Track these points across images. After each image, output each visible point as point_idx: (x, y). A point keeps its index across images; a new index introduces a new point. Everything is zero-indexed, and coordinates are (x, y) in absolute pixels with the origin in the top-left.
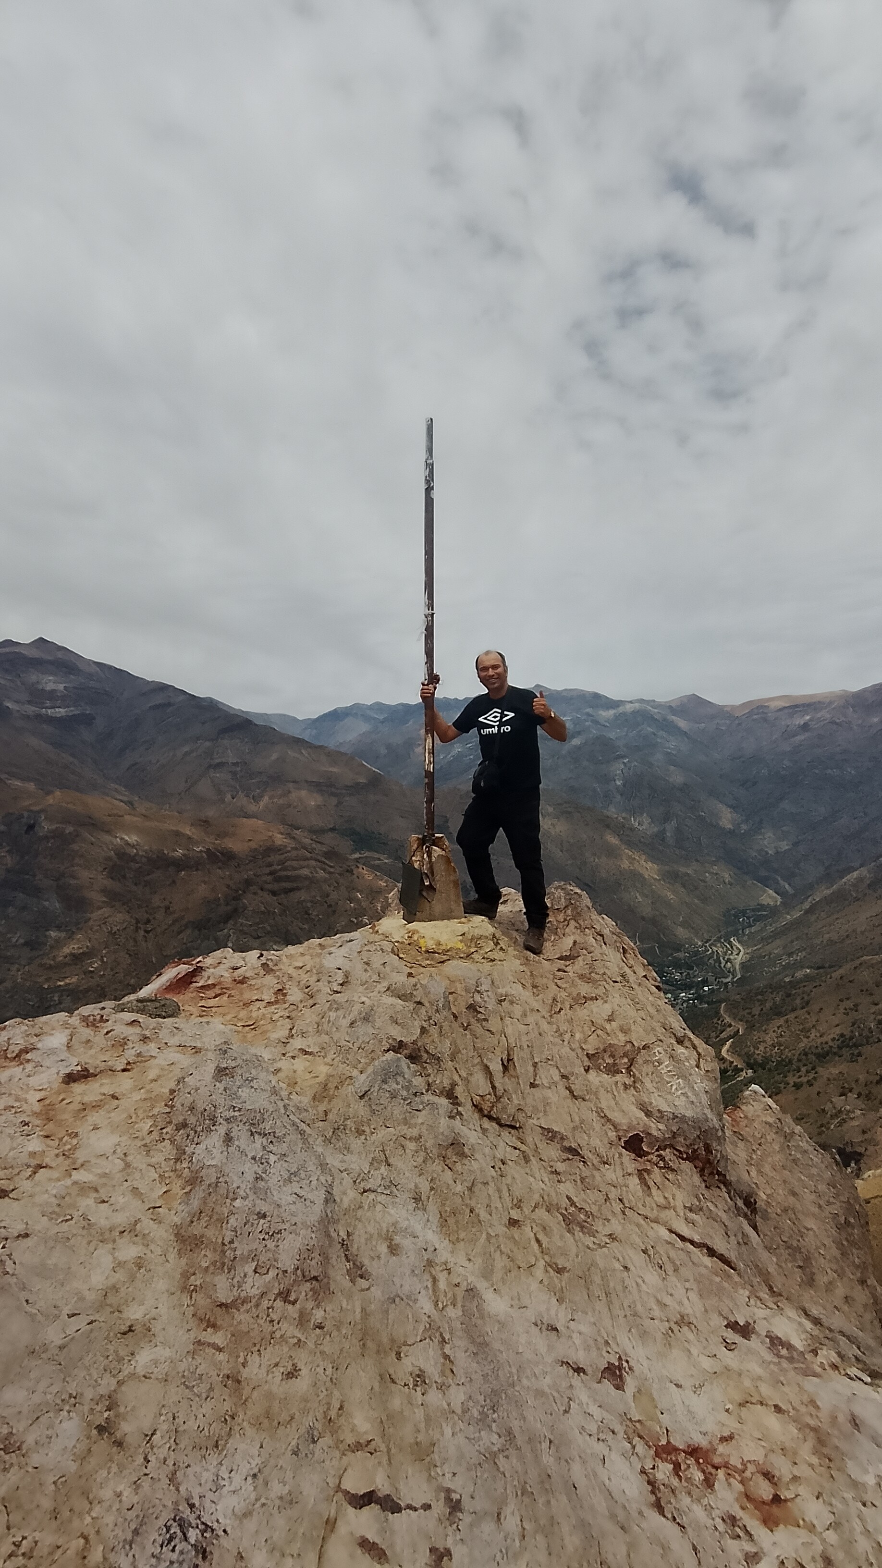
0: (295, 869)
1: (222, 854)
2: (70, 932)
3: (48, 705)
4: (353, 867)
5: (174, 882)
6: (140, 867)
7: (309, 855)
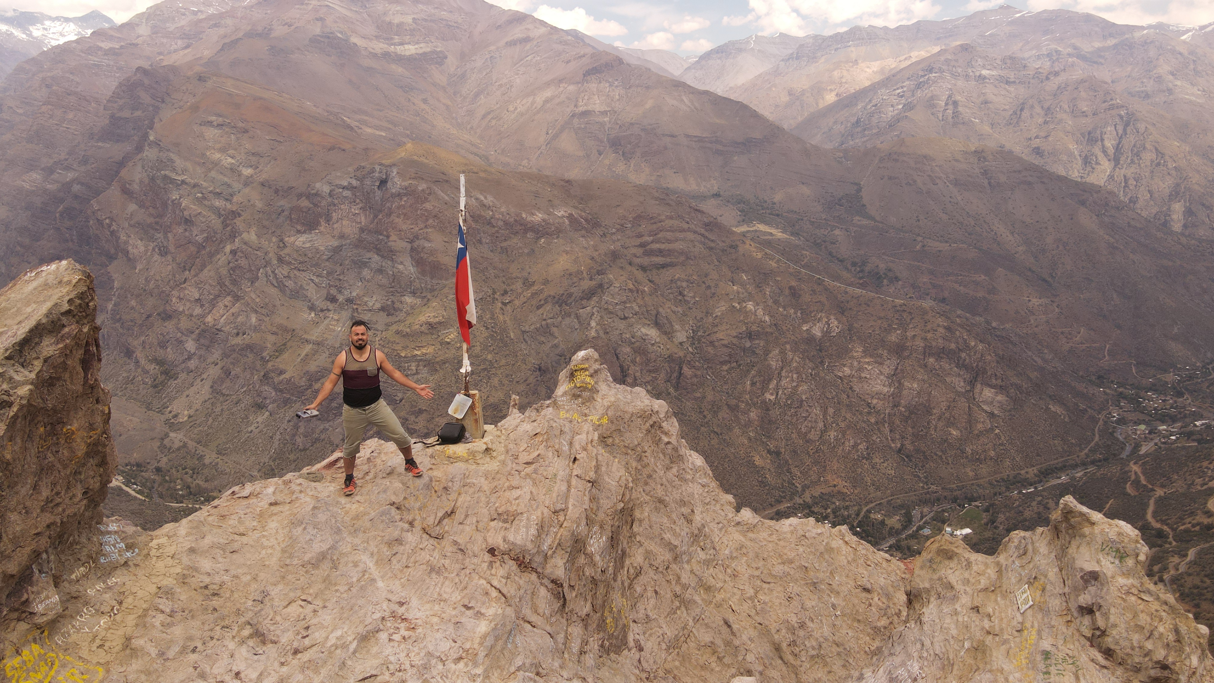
0: (669, 241)
1: (586, 220)
2: (426, 300)
3: (397, 41)
4: (738, 243)
5: (533, 251)
6: (497, 232)
7: (686, 226)
